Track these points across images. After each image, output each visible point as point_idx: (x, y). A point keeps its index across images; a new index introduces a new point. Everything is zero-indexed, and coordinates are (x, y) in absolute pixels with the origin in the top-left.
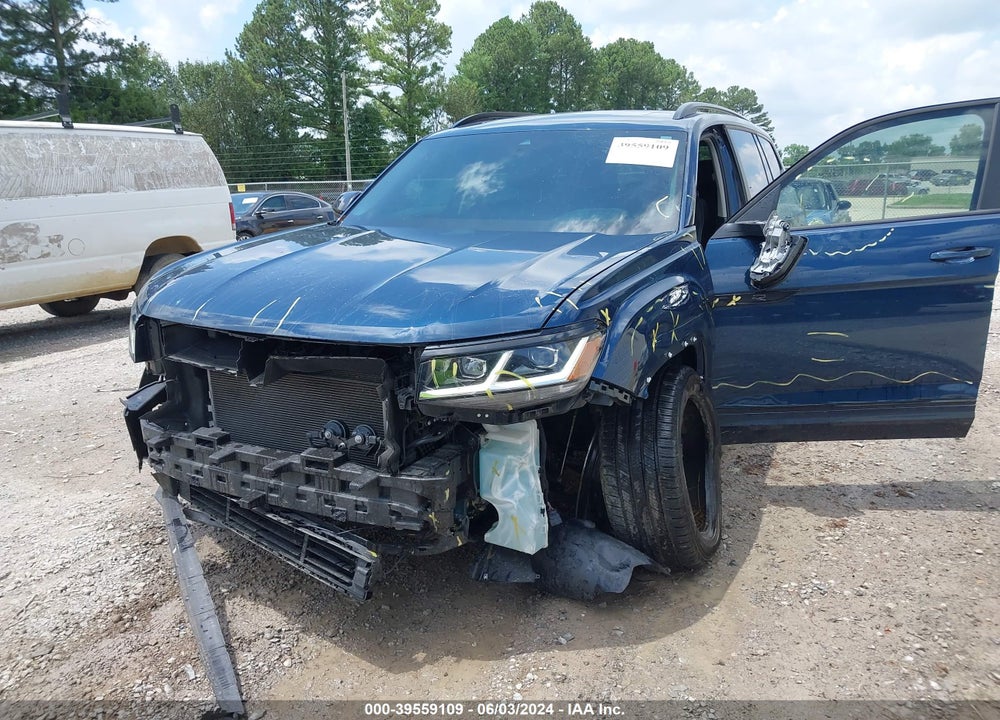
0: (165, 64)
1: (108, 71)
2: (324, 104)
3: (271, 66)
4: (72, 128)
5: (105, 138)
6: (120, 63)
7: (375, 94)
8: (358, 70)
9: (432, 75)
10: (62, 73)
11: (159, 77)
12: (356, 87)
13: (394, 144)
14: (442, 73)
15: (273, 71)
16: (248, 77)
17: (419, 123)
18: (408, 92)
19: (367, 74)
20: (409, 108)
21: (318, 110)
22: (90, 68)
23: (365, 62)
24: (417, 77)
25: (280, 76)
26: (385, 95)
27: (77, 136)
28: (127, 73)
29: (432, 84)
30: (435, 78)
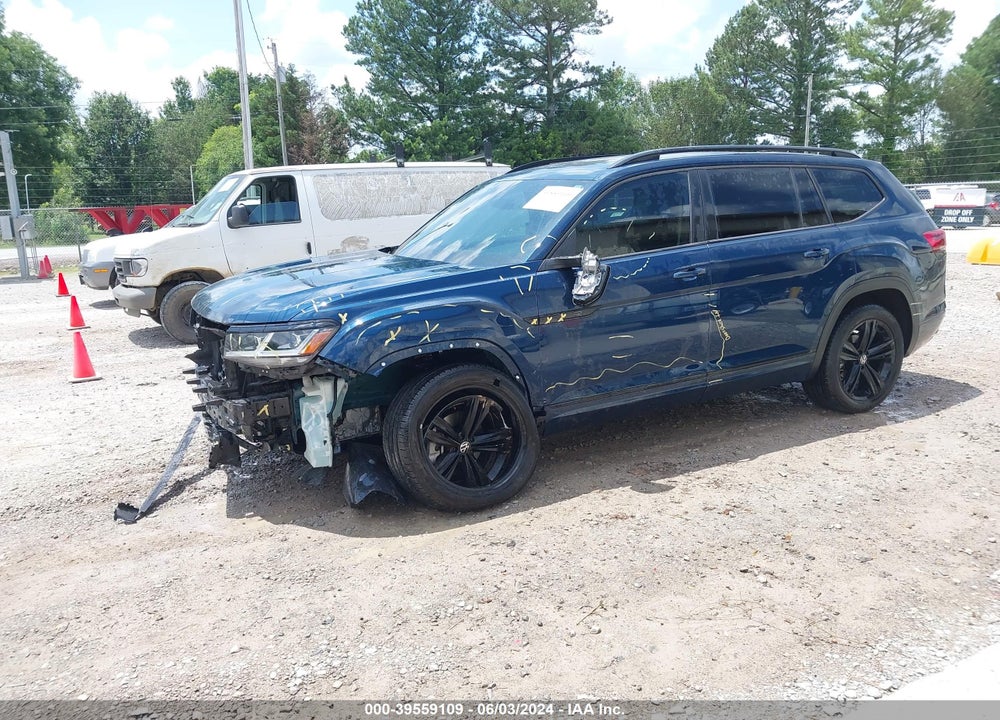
0: (638, 83)
1: (590, 95)
2: (789, 110)
3: (738, 75)
4: (403, 166)
5: (427, 173)
6: (599, 87)
7: (850, 94)
8: (832, 70)
9: (922, 68)
10: (549, 101)
11: (631, 96)
12: (827, 89)
13: (866, 146)
14: (936, 65)
15: (738, 81)
16: (711, 89)
17: (899, 122)
18: (890, 90)
19: (844, 74)
20: (890, 106)
21: (781, 116)
22: (572, 93)
23: (843, 62)
24: (904, 73)
25: (745, 84)
26: (862, 95)
27: (406, 172)
28: (604, 95)
29: (922, 78)
30: (927, 71)
